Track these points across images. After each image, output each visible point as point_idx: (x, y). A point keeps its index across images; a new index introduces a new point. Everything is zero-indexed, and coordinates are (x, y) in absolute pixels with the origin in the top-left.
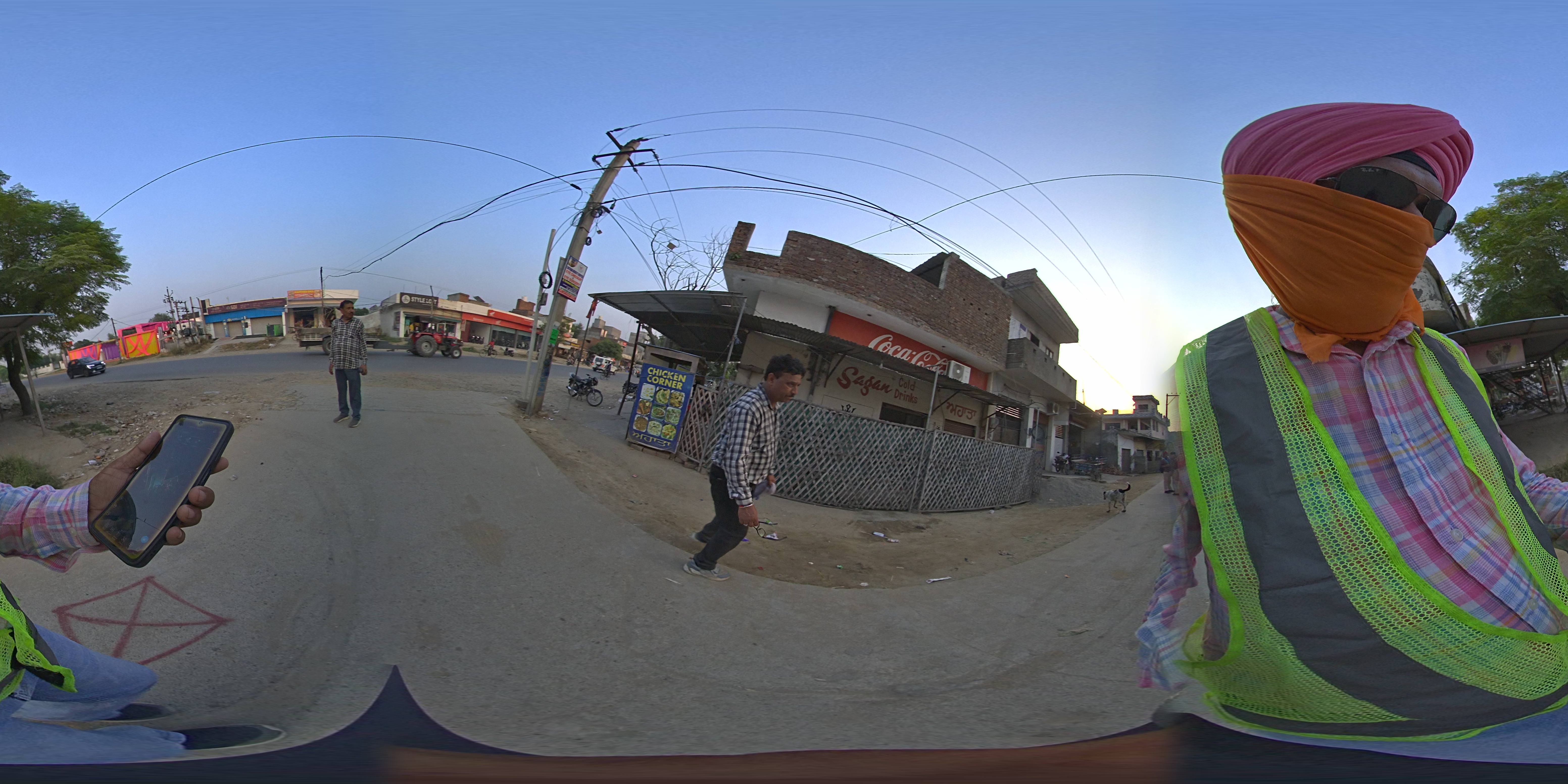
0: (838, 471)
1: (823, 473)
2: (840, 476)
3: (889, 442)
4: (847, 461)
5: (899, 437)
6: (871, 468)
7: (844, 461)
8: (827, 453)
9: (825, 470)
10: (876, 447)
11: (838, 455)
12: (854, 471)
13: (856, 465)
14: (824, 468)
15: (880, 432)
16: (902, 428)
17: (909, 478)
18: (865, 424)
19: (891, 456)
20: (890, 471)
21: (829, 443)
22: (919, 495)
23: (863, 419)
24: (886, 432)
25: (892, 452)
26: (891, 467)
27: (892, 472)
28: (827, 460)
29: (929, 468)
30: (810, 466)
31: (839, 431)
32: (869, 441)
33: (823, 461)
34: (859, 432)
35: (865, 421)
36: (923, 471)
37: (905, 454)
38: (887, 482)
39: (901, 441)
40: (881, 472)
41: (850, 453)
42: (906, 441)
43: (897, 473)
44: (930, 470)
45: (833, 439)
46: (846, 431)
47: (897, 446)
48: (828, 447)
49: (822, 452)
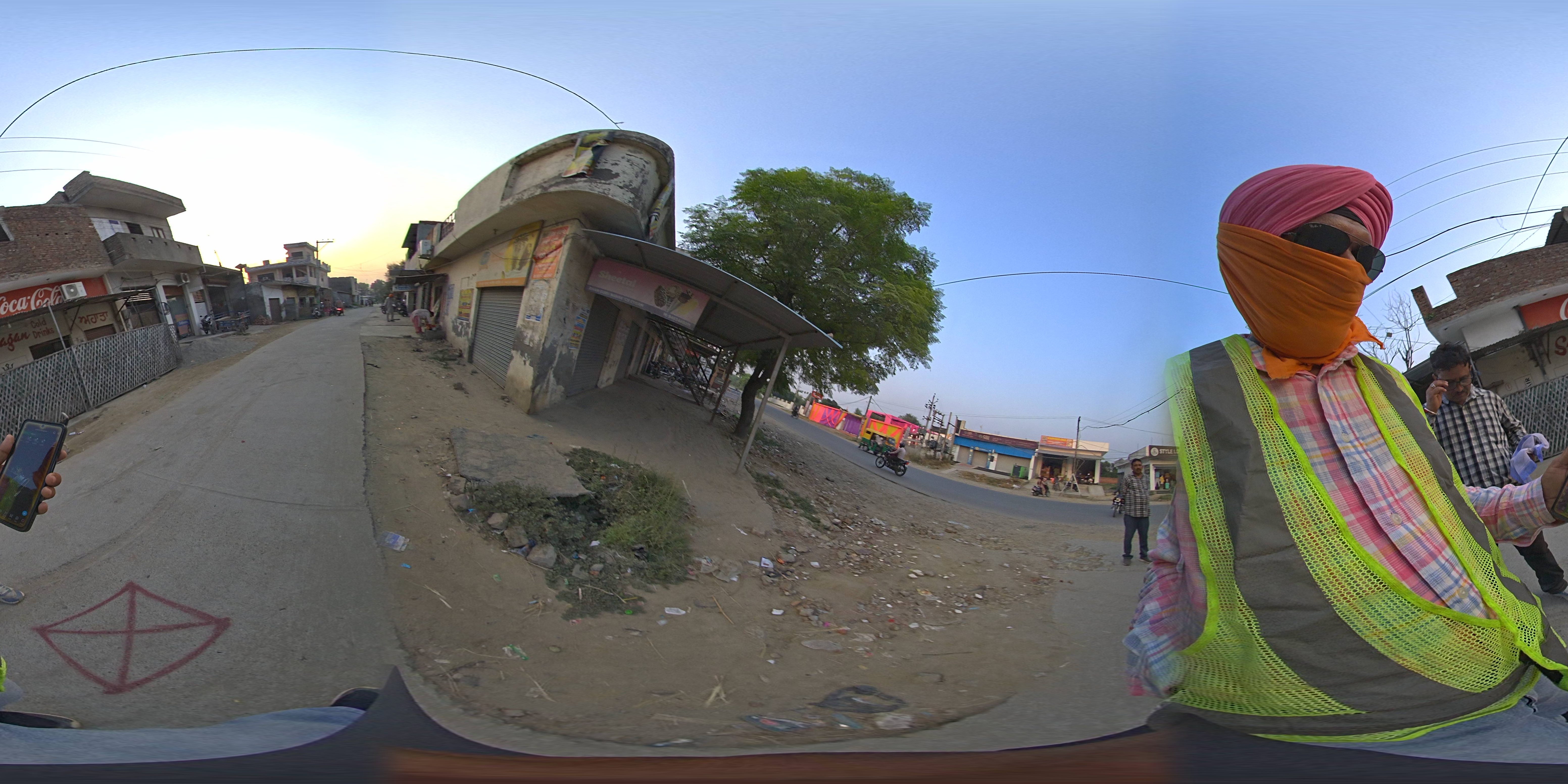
0: (25, 410)
1: (17, 417)
2: (29, 413)
3: (45, 372)
4: (26, 401)
5: (49, 365)
6: (44, 396)
7: (25, 402)
8: (11, 404)
9: (18, 415)
10: (39, 380)
11: (19, 401)
12: (35, 404)
13: (33, 400)
14: (16, 414)
15: (35, 369)
16: (48, 359)
17: (73, 389)
18: (22, 371)
19: (52, 381)
20: (57, 391)
21: (8, 397)
22: (86, 396)
23: (19, 369)
24: (39, 367)
25: (51, 378)
26: (56, 388)
27: (59, 391)
28: (14, 408)
29: (82, 374)
30: (7, 418)
31: (10, 385)
32: (32, 380)
33: (12, 409)
34: (22, 377)
35: (21, 369)
36: (80, 379)
37: (60, 374)
38: (60, 398)
39: (52, 367)
40: (52, 395)
41: (25, 395)
42: (56, 365)
43: (63, 389)
44: (84, 375)
45: (9, 393)
46: (14, 382)
47: (52, 372)
48: (10, 399)
49: (8, 404)
